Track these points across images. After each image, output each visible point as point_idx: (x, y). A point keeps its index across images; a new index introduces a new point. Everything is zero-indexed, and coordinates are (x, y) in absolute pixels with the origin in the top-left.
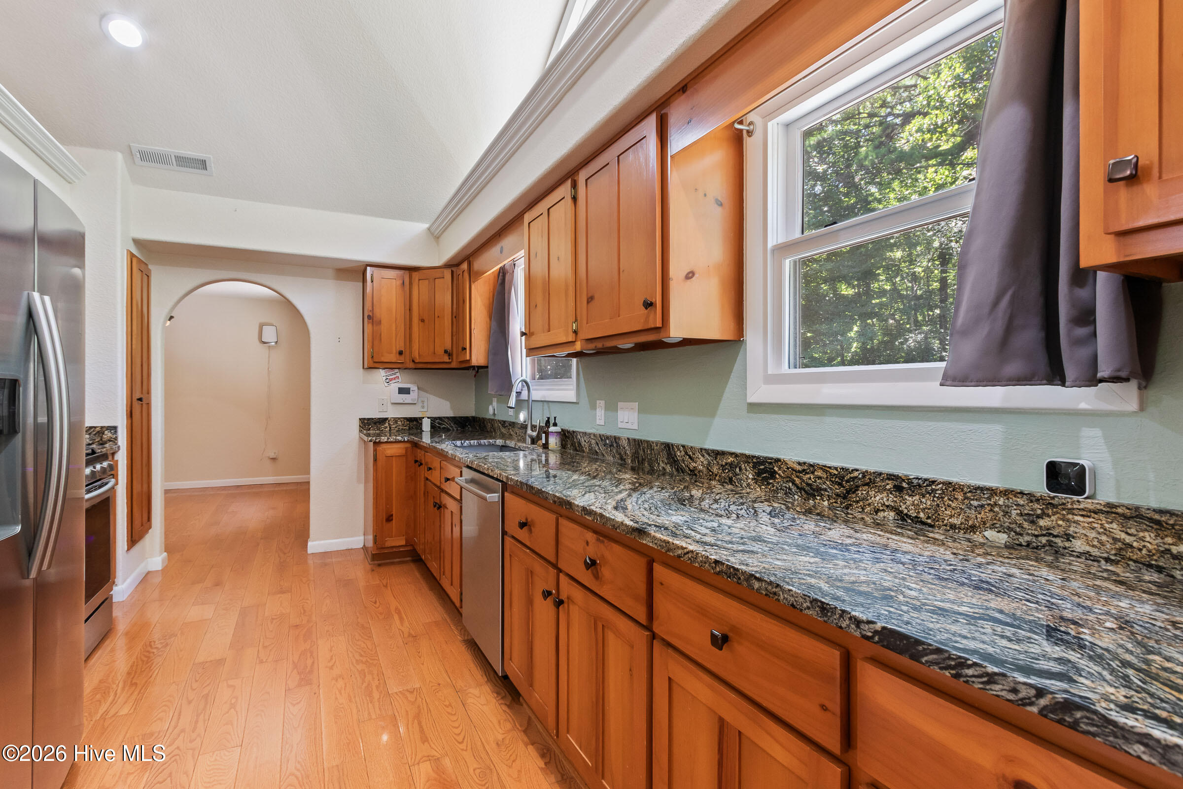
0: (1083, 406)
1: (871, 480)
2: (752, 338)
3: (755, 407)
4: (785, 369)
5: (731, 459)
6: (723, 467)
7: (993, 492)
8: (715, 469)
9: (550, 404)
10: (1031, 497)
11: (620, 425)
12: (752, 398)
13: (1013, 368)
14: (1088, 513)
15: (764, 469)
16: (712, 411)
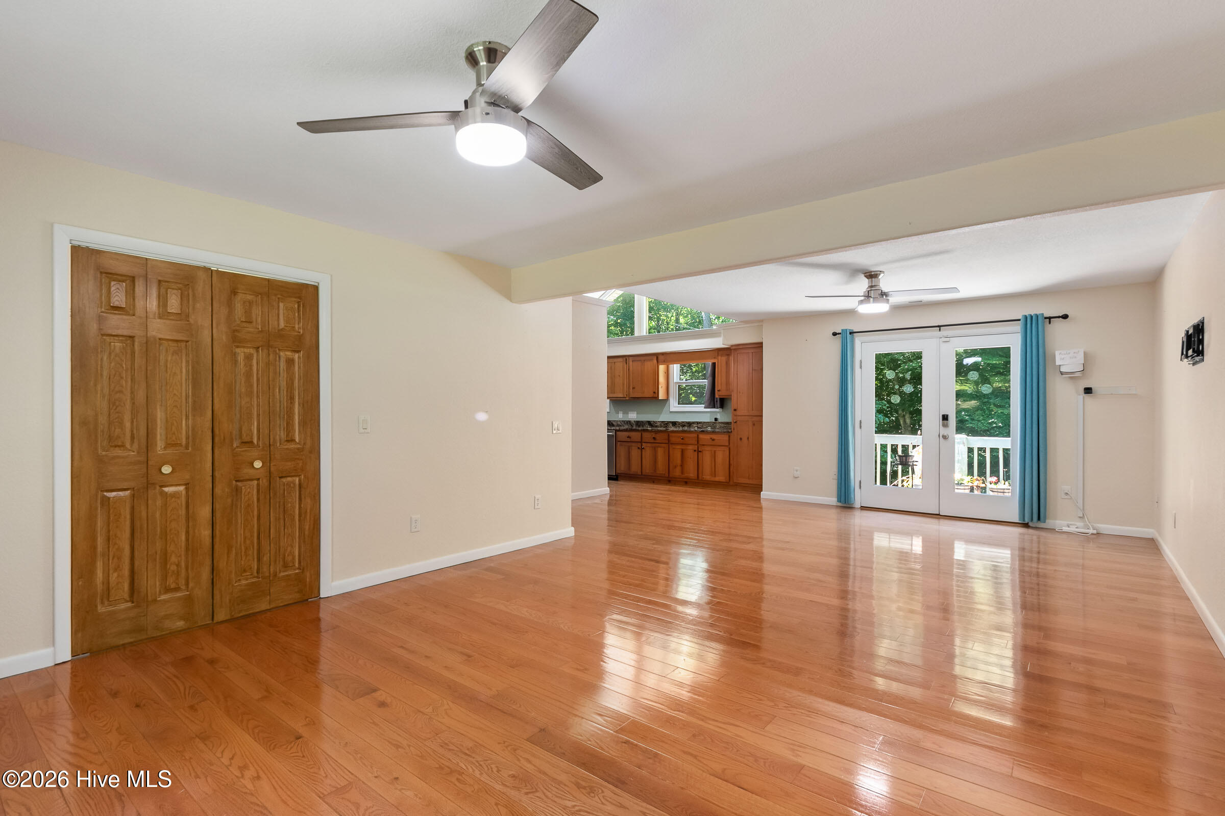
0: (719, 411)
1: (694, 423)
2: (670, 401)
3: (671, 412)
4: (677, 405)
5: (666, 422)
6: (664, 424)
7: (710, 421)
10: (713, 422)
11: (629, 418)
13: (711, 407)
14: (720, 423)
15: (674, 424)
16: (660, 413)
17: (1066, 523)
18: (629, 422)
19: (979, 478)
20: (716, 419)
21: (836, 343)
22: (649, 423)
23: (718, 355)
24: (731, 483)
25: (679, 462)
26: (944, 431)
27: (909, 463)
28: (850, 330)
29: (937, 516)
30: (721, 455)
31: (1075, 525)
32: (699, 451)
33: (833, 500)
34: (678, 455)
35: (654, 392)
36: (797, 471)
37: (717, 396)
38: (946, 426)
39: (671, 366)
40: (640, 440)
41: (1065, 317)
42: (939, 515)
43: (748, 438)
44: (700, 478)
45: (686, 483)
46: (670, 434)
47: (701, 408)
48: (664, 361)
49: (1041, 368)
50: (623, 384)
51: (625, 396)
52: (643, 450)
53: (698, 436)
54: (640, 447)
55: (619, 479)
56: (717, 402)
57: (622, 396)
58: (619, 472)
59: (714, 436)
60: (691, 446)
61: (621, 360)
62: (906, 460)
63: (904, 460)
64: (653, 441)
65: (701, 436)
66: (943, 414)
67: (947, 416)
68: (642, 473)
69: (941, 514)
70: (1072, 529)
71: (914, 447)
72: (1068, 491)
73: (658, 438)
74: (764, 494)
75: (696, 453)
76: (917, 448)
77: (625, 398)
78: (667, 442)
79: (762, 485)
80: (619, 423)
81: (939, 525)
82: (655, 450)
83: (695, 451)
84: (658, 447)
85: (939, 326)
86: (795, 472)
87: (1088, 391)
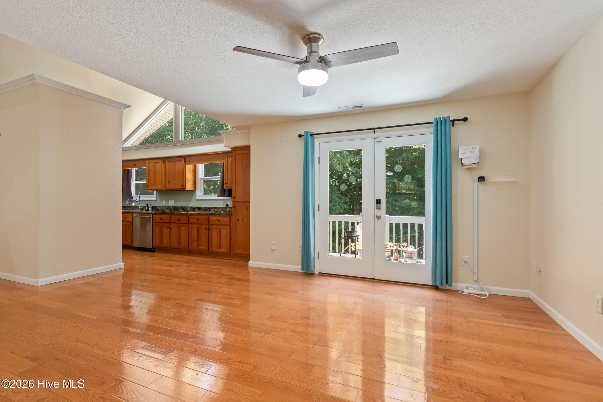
0: (228, 199)
1: (212, 208)
2: (197, 191)
3: (198, 200)
4: (202, 195)
5: (194, 208)
6: (193, 209)
7: (222, 207)
8: (191, 209)
9: (146, 201)
10: (225, 207)
11: (170, 204)
12: (197, 199)
13: (222, 196)
14: (228, 208)
15: (199, 208)
16: (190, 201)
17: (465, 285)
18: (169, 208)
19: (397, 244)
20: (227, 205)
21: (301, 144)
22: (183, 208)
23: (226, 157)
24: (232, 254)
25: (195, 238)
26: (377, 213)
27: (354, 237)
28: (311, 132)
29: (373, 280)
30: (225, 232)
31: (472, 287)
32: (209, 229)
33: (298, 268)
34: (194, 233)
35: (182, 185)
36: (274, 245)
37: (225, 188)
38: (379, 208)
39: (197, 165)
40: (168, 221)
41: (465, 119)
42: (374, 279)
43: (243, 219)
44: (210, 250)
45: (201, 253)
46: (190, 216)
47: (214, 197)
48: (190, 162)
49: (448, 160)
50: (162, 179)
51: (163, 188)
52: (171, 229)
53: (209, 217)
54: (169, 227)
55: (156, 250)
56: (226, 192)
57: (161, 188)
58: (155, 246)
59: (219, 218)
60: (203, 225)
61: (160, 161)
62: (351, 235)
63: (350, 236)
64: (178, 222)
65: (211, 218)
66: (377, 199)
67: (380, 200)
68: (170, 247)
69: (375, 278)
70: (470, 291)
71: (358, 223)
72: (467, 260)
73: (181, 220)
74: (251, 263)
75: (207, 231)
76: (360, 224)
77: (163, 189)
78: (187, 222)
79: (249, 255)
80: (162, 208)
81: (374, 287)
82: (179, 228)
83: (206, 229)
84: (182, 226)
85: (374, 129)
86: (273, 246)
87: (481, 179)
